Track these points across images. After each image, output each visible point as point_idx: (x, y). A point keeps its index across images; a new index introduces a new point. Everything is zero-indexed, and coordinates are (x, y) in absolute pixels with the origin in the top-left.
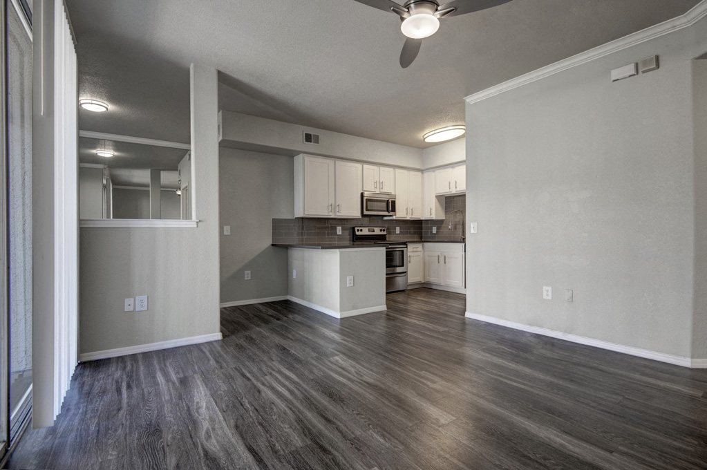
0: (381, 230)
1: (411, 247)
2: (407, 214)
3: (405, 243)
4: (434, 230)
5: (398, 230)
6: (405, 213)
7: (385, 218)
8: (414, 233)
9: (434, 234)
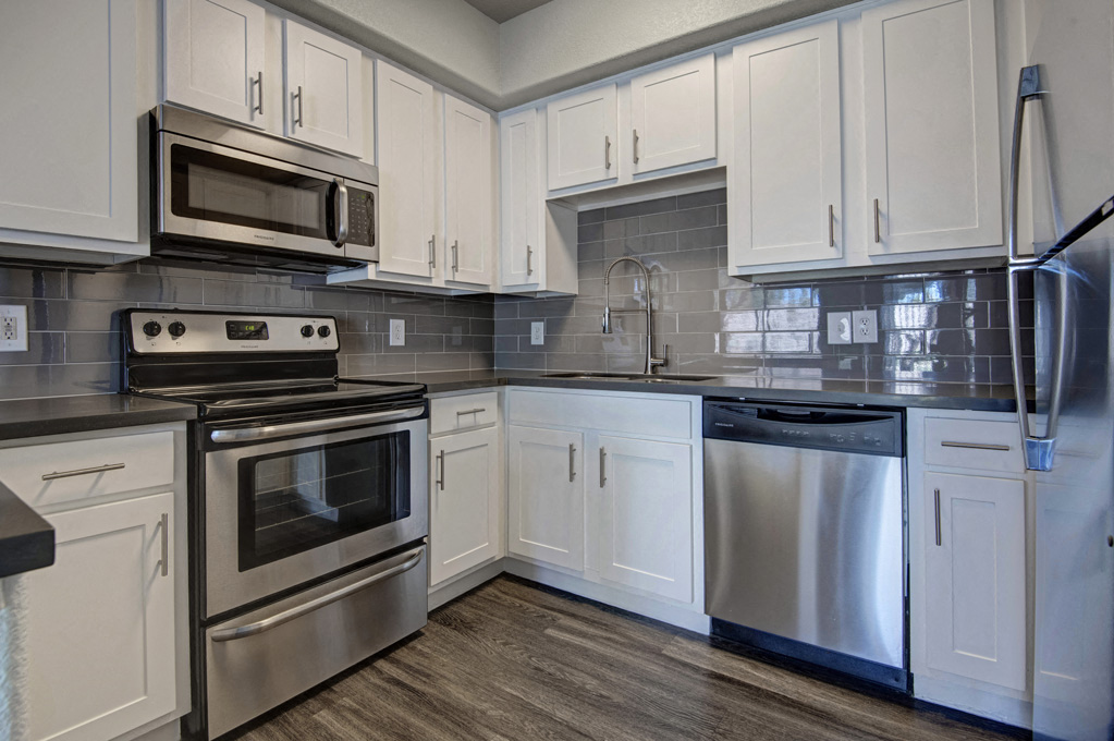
0: (307, 332)
1: (445, 408)
2: (432, 263)
3: (417, 398)
4: (538, 334)
5: (397, 332)
6: (425, 260)
7: (337, 277)
8: (466, 344)
9: (539, 347)
